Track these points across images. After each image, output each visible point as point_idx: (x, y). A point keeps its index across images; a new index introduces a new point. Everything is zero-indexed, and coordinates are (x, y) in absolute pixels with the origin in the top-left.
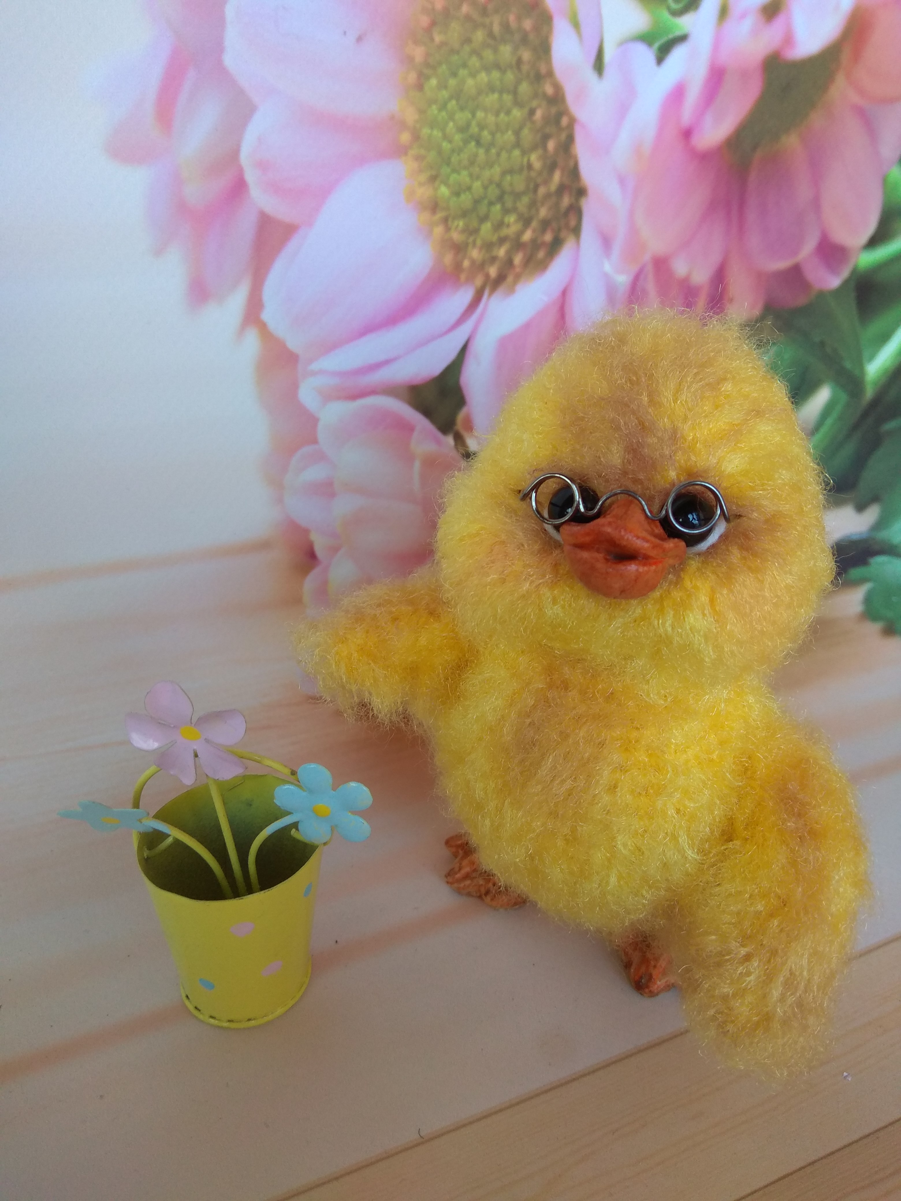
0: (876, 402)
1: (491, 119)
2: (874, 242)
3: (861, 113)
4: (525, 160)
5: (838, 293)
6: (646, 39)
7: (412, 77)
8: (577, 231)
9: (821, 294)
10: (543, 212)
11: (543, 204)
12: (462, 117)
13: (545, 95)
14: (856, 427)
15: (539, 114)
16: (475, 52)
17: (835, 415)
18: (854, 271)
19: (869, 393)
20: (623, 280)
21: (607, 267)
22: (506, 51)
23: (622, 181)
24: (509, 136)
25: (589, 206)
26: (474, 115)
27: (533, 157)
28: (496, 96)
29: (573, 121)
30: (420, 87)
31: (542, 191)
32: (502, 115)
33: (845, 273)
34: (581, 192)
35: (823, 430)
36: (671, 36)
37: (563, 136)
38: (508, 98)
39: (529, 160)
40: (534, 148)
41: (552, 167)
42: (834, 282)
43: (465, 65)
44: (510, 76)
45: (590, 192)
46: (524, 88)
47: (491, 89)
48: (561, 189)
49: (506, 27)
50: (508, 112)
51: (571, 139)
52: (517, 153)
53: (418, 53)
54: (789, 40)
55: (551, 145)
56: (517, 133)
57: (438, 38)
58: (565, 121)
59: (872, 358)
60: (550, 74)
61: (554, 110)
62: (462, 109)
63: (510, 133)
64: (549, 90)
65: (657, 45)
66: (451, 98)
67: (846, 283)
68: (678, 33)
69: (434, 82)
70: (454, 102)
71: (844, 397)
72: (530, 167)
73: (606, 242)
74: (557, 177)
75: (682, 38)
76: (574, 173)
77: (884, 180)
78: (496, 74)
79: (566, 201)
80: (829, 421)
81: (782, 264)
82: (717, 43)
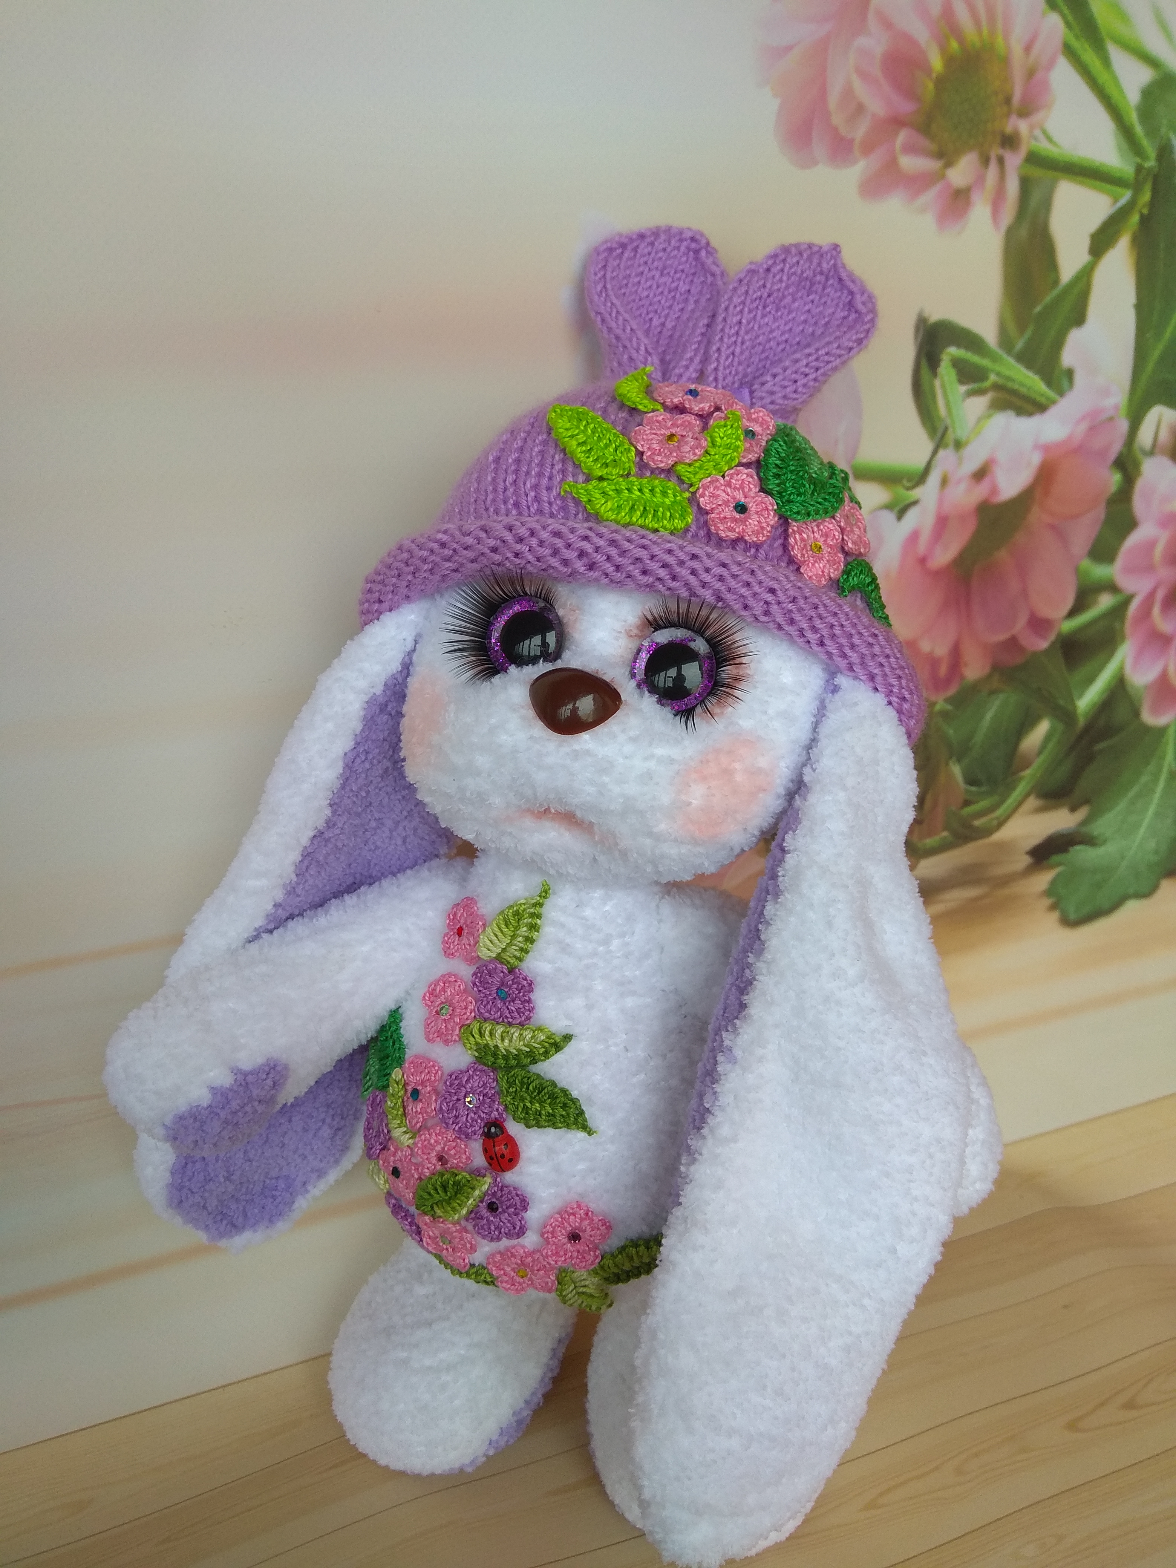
0: (1088, 728)
2: (1072, 613)
3: (1053, 527)
5: (1046, 652)
9: (1034, 654)
14: (1072, 748)
17: (1055, 739)
18: (1059, 635)
19: (1081, 722)
33: (1052, 637)
35: (1046, 752)
36: (906, 503)
42: (1044, 645)
54: (994, 490)
59: (1080, 696)
67: (1053, 645)
71: (1061, 727)
77: (1076, 570)
80: (1051, 745)
81: (1002, 637)
82: (941, 501)
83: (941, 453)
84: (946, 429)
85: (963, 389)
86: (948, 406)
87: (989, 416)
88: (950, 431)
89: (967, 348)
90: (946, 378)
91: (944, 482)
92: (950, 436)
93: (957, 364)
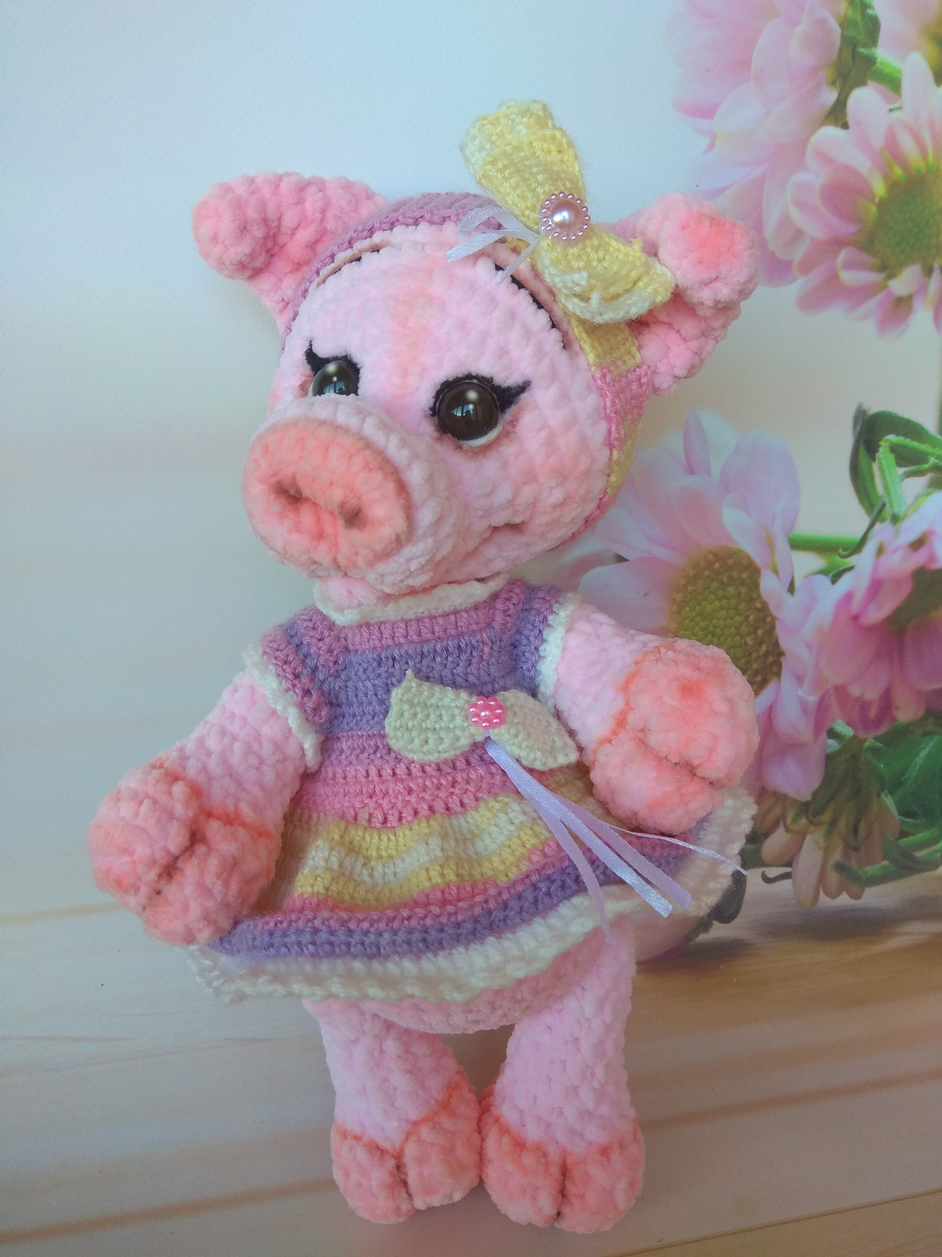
1: (721, 623)
4: (743, 641)
6: (824, 572)
7: (675, 608)
8: (778, 674)
10: (755, 666)
11: (755, 662)
12: (703, 624)
13: (756, 608)
15: (751, 618)
16: (713, 592)
20: (812, 699)
21: (800, 693)
22: (731, 590)
23: (809, 646)
24: (733, 630)
25: (786, 662)
26: (711, 621)
27: (748, 639)
28: (725, 611)
29: (774, 619)
30: (679, 612)
31: (754, 655)
32: (728, 620)
34: (781, 654)
36: (841, 569)
37: (768, 627)
38: (732, 612)
39: (745, 641)
40: (749, 634)
41: (761, 643)
43: (706, 599)
44: (733, 601)
45: (787, 653)
46: (743, 605)
47: (722, 608)
48: (767, 654)
49: (731, 578)
50: (732, 619)
51: (773, 628)
52: (737, 638)
53: (679, 597)
54: (932, 559)
55: (760, 632)
56: (738, 628)
57: (690, 588)
58: (769, 619)
60: (759, 597)
61: (761, 615)
62: (703, 620)
63: (733, 628)
64: (758, 605)
65: (831, 574)
66: (697, 616)
68: (846, 566)
69: (687, 609)
70: (699, 617)
72: (746, 644)
73: (799, 680)
74: (764, 648)
75: (851, 568)
76: (776, 644)
78: (724, 602)
79: (770, 659)
82: (875, 568)
83: (878, 526)
84: (884, 505)
85: (902, 470)
86: (886, 486)
87: (928, 494)
88: (888, 506)
89: (906, 435)
90: (884, 462)
91: (880, 551)
92: (887, 512)
93: (894, 449)
